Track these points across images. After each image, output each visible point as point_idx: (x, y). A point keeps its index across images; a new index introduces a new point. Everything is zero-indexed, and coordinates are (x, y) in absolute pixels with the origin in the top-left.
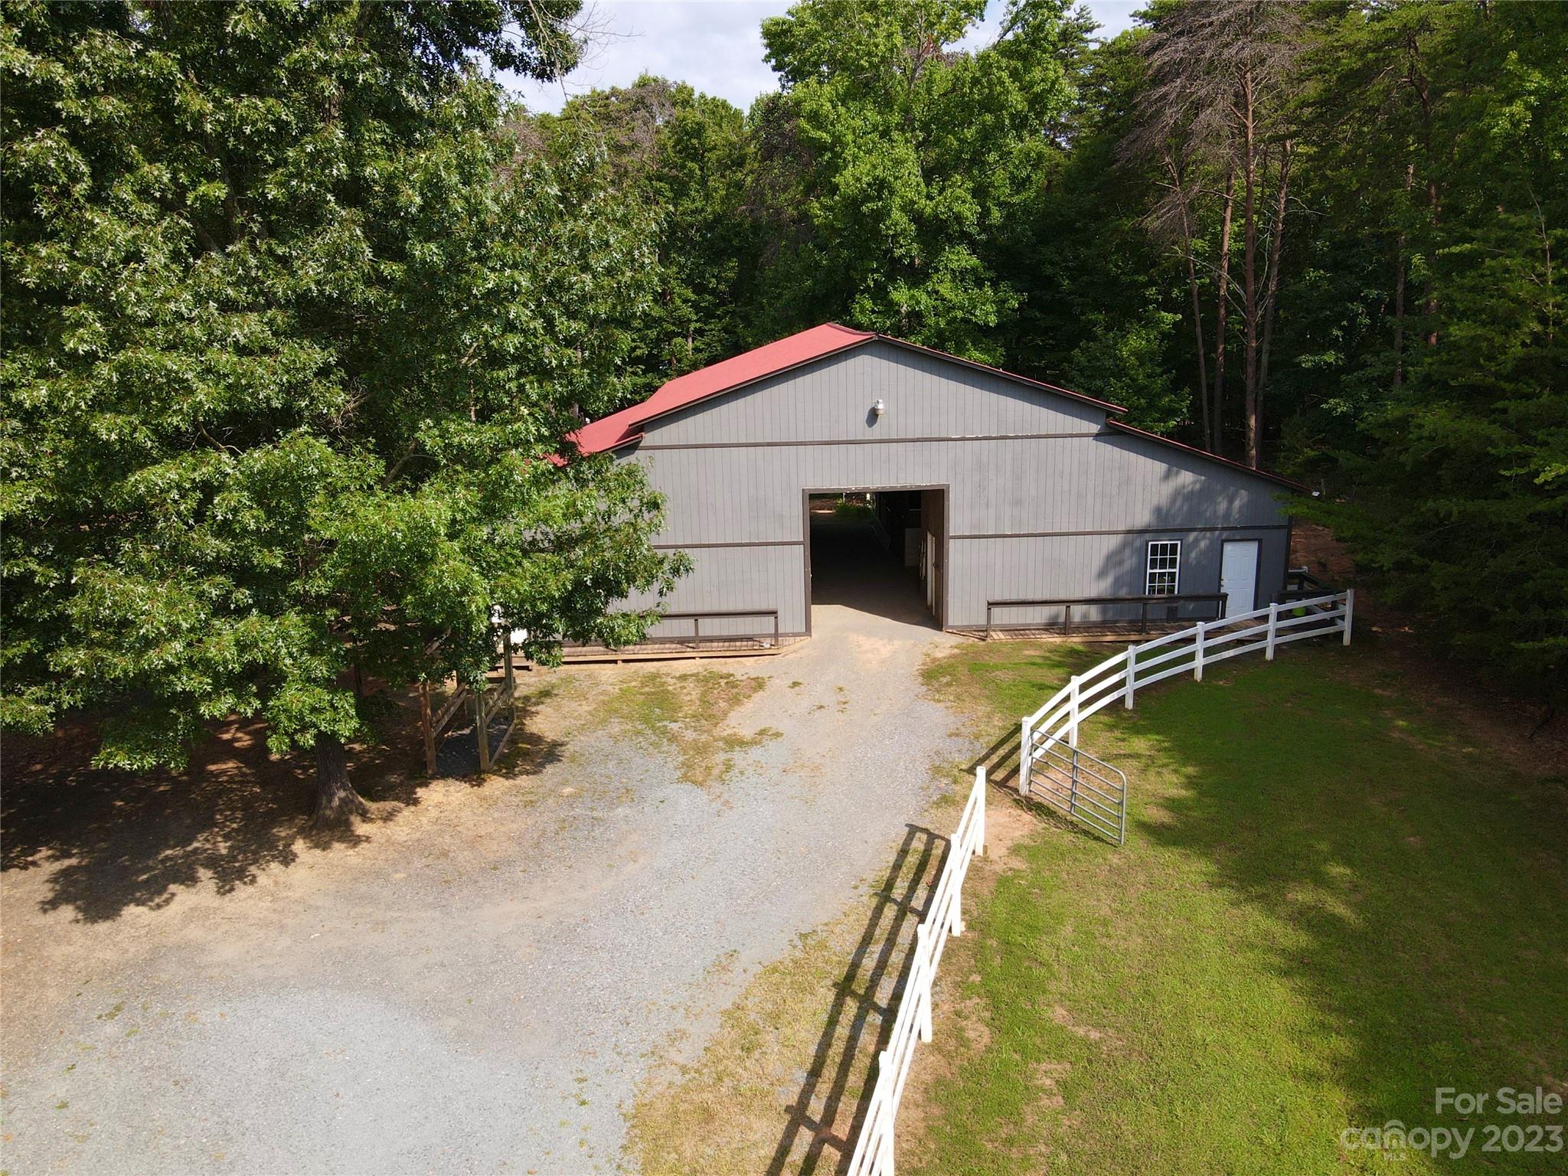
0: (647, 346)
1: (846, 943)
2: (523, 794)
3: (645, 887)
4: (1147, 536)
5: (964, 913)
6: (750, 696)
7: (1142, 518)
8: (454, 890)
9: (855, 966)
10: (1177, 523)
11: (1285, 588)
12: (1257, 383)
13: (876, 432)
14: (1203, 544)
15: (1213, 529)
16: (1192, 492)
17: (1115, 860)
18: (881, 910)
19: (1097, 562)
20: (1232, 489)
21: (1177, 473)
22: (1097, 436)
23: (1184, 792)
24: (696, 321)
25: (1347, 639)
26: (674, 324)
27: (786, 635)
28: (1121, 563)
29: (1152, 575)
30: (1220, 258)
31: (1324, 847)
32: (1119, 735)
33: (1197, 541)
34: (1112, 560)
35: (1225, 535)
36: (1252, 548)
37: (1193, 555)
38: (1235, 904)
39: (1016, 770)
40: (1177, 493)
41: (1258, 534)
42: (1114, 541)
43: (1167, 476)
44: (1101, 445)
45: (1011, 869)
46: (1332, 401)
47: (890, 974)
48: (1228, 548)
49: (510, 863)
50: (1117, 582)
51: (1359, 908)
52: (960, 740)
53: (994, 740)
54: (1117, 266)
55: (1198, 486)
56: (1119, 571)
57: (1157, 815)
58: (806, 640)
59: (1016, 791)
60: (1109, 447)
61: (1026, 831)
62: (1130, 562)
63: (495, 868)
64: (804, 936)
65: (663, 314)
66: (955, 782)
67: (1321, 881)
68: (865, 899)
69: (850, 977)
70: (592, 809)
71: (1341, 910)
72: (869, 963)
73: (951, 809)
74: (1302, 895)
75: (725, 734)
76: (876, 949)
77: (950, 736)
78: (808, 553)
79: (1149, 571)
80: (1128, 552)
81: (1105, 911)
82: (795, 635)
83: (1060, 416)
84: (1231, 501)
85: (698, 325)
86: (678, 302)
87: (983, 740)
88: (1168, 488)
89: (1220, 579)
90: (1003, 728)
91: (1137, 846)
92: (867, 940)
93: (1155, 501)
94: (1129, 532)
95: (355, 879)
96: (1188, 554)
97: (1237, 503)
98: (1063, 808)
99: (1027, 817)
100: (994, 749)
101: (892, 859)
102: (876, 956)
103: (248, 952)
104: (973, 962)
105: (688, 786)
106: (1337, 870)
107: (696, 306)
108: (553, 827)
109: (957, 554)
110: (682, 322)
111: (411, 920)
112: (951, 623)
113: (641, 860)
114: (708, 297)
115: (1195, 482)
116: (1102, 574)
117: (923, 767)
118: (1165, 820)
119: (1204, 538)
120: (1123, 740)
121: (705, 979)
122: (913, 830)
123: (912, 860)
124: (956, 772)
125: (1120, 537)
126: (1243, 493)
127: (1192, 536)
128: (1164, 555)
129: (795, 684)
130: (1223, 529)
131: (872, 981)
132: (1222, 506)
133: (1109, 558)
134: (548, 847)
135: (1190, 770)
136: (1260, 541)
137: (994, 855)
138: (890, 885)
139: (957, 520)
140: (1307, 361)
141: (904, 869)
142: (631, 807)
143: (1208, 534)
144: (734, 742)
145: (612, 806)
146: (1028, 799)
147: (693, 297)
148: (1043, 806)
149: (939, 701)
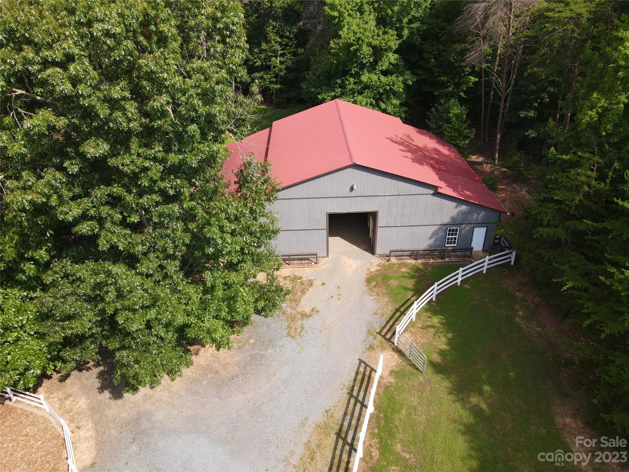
0: (261, 61)
1: (339, 415)
2: (238, 343)
3: (279, 388)
4: (448, 226)
5: (374, 402)
6: (308, 290)
7: (447, 220)
8: (222, 389)
9: (342, 425)
10: (459, 222)
11: (494, 241)
12: (503, 117)
13: (353, 194)
14: (467, 228)
15: (471, 224)
16: (465, 212)
17: (421, 379)
18: (350, 400)
19: (429, 234)
20: (479, 211)
21: (460, 206)
22: (432, 195)
23: (446, 347)
24: (281, 50)
25: (512, 263)
26: (271, 52)
27: (320, 257)
28: (438, 234)
29: (448, 239)
30: (496, 56)
31: (484, 377)
32: (429, 315)
33: (465, 227)
34: (435, 233)
35: (475, 225)
36: (485, 229)
37: (463, 232)
38: (454, 402)
39: (394, 334)
40: (460, 212)
41: (487, 225)
42: (436, 228)
43: (457, 207)
44: (434, 197)
45: (389, 382)
46: (529, 132)
47: (352, 429)
48: (476, 229)
49: (237, 376)
50: (436, 240)
51: (489, 405)
52: (377, 316)
53: (389, 316)
54: (454, 59)
55: (467, 210)
56: (437, 237)
57: (436, 358)
58: (327, 259)
59: (393, 343)
60: (436, 198)
61: (395, 363)
62: (441, 234)
63: (233, 379)
64: (327, 411)
65: (267, 48)
66: (375, 338)
67: (481, 393)
68: (345, 395)
69: (340, 430)
70: (260, 350)
71: (484, 406)
72: (346, 424)
73: (372, 352)
74: (474, 400)
75: (300, 310)
76: (348, 418)
77: (374, 314)
78: (328, 232)
79: (447, 237)
80: (440, 231)
81: (416, 403)
82: (323, 257)
83: (420, 188)
84: (478, 215)
85: (282, 52)
86: (273, 42)
87: (385, 316)
88: (456, 211)
89: (472, 239)
90: (391, 311)
91: (428, 373)
92: (345, 414)
93: (451, 215)
94: (441, 225)
95: (191, 383)
96: (462, 231)
97: (480, 215)
98: (407, 354)
99: (396, 356)
100: (388, 322)
101: (353, 376)
102: (348, 421)
103: (166, 416)
104: (376, 424)
105: (289, 338)
106: (487, 388)
107: (280, 44)
108: (249, 359)
109: (380, 233)
110: (275, 51)
111: (211, 403)
112: (377, 253)
113: (277, 375)
114: (285, 40)
115: (466, 209)
116: (431, 238)
117: (364, 330)
118: (439, 361)
119: (468, 226)
120: (430, 317)
121: (299, 429)
122: (361, 361)
123: (360, 377)
124: (375, 333)
125: (438, 226)
126: (483, 212)
127: (464, 226)
128: (453, 232)
129: (324, 284)
130: (475, 224)
131: (346, 432)
132: (475, 216)
133: (434, 233)
134: (248, 368)
135: (449, 335)
136: (487, 227)
137: (384, 376)
138: (352, 390)
139: (381, 221)
140: (522, 114)
141: (357, 381)
142: (272, 349)
143: (469, 225)
144: (304, 315)
145: (266, 350)
146: (397, 347)
147: (279, 40)
148: (401, 352)
149: (371, 296)
